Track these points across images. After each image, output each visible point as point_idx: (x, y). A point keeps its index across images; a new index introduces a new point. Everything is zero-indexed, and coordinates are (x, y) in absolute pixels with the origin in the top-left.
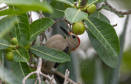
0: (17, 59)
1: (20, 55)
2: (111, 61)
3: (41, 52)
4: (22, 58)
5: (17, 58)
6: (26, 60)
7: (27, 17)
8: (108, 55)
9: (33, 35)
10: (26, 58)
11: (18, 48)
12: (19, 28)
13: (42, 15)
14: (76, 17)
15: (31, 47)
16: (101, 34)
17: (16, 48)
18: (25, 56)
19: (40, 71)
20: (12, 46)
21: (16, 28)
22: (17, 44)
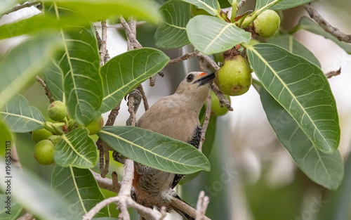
0: (64, 160)
1: (73, 148)
2: (324, 169)
3: (131, 143)
4: (79, 156)
5: (63, 157)
6: (90, 162)
7: (94, 45)
8: (316, 153)
9: (109, 96)
10: (87, 156)
11: (68, 130)
12: (73, 75)
13: (134, 42)
14: (218, 39)
15: (103, 128)
16: (289, 91)
17: (61, 131)
18: (86, 151)
19: (128, 196)
20: (51, 123)
21: (65, 74)
22: (66, 119)
